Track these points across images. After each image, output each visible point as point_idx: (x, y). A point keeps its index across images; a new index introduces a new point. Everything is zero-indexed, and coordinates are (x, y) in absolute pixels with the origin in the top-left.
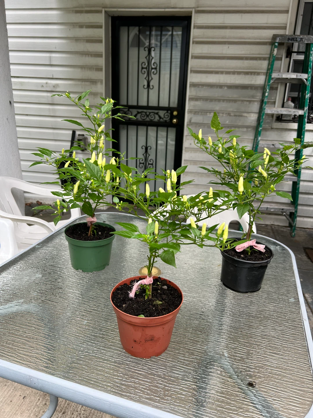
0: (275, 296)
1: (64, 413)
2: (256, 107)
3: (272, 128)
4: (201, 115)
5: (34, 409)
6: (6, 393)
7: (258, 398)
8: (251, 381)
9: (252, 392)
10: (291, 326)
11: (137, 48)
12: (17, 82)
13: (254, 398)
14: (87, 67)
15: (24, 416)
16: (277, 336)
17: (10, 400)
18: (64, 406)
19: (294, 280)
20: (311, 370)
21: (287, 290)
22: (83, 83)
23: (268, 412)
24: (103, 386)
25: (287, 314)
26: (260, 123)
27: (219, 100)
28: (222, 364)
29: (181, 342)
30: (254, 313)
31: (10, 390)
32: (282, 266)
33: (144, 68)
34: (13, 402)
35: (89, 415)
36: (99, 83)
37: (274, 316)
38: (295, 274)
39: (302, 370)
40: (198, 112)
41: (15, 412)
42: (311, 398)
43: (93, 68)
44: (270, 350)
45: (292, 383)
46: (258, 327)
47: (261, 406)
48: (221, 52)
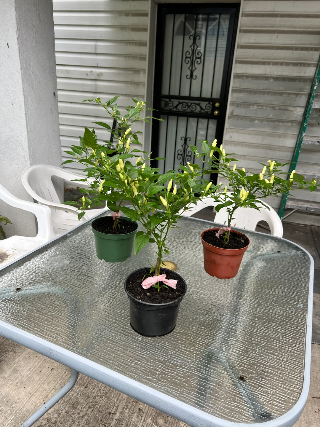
0: (284, 300)
1: (86, 387)
2: (303, 100)
3: (319, 124)
4: (244, 107)
5: (60, 380)
6: (36, 364)
7: (246, 391)
8: (243, 376)
9: (242, 385)
10: (293, 330)
11: (182, 36)
12: (64, 70)
13: (243, 391)
14: (131, 56)
15: (50, 386)
16: (278, 338)
17: (39, 371)
18: (86, 381)
19: (307, 286)
20: (302, 373)
21: (298, 296)
22: (127, 72)
23: (253, 404)
24: (109, 364)
25: (292, 318)
26: (306, 118)
27: (264, 93)
28: (219, 358)
29: (185, 334)
30: (260, 315)
31: (40, 361)
32: (299, 271)
33: (188, 58)
34: (42, 372)
35: (108, 392)
36: (142, 73)
37: (279, 319)
38: (310, 281)
39: (294, 371)
40: (241, 105)
41: (43, 381)
42: (296, 398)
43: (137, 57)
44: (267, 350)
45: (282, 382)
46: (260, 328)
47: (248, 399)
48: (269, 42)
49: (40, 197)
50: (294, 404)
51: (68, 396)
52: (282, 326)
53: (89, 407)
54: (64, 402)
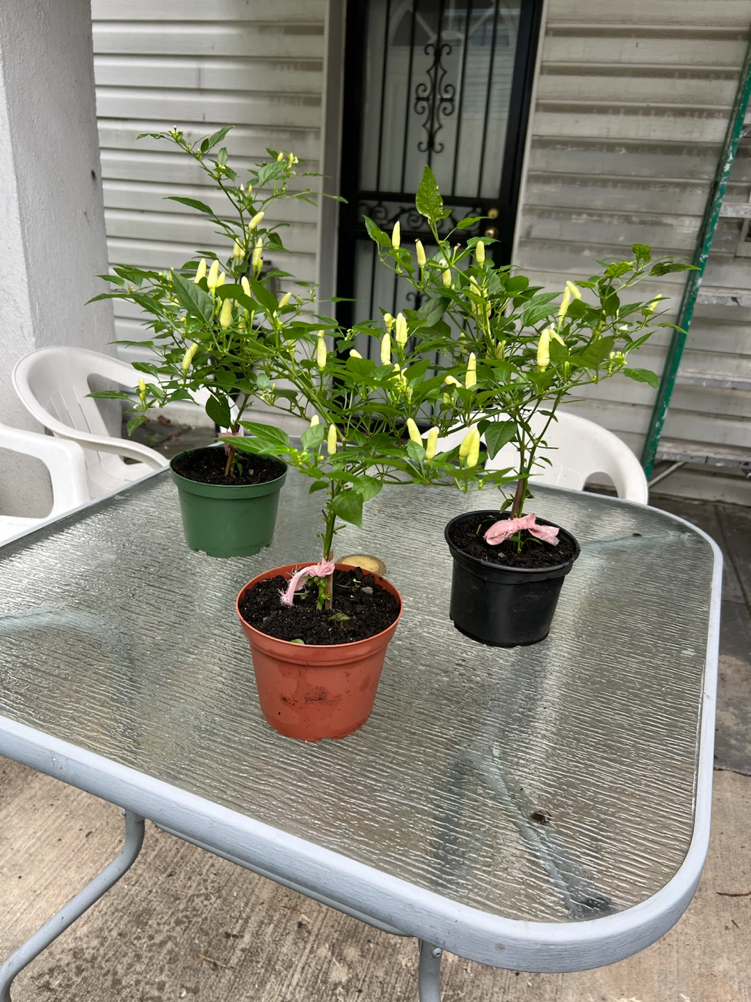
0: (648, 641)
1: (170, 875)
2: (697, 200)
3: (736, 257)
4: (555, 219)
5: (107, 860)
6: (50, 822)
8: (540, 811)
9: (538, 834)
10: (669, 706)
11: (408, 48)
12: (123, 131)
13: (542, 846)
14: (285, 95)
15: (83, 872)
16: (631, 725)
17: (58, 838)
19: (705, 609)
20: (691, 804)
21: (683, 631)
22: (274, 135)
23: (565, 878)
24: (202, 785)
25: (667, 680)
26: (705, 241)
27: (604, 183)
28: (483, 770)
29: (399, 716)
30: (587, 673)
31: (60, 816)
32: (686, 577)
33: (423, 99)
34: (63, 841)
35: (226, 885)
36: (312, 136)
37: (634, 683)
38: (712, 598)
39: (672, 801)
40: (550, 212)
41: (64, 863)
42: (675, 862)
43: (299, 98)
44: (604, 752)
45: (639, 824)
46: (588, 702)
47: (552, 864)
48: (616, 58)
49: (59, 420)
50: (669, 877)
51: (125, 897)
52: (640, 697)
53: (178, 922)
54: (117, 910)
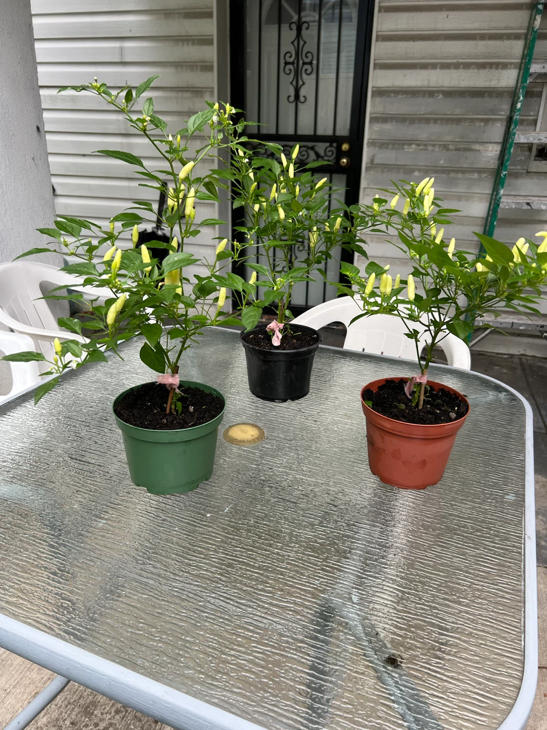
0: (478, 489)
2: (497, 131)
3: (528, 172)
4: (392, 149)
7: (401, 690)
8: (393, 655)
9: (392, 677)
10: (498, 548)
11: (277, 26)
12: (67, 96)
13: (395, 690)
14: (185, 64)
16: (466, 566)
19: (521, 458)
20: (521, 641)
21: (505, 478)
22: (180, 94)
23: (417, 720)
24: (103, 645)
25: (494, 524)
26: (505, 162)
27: (427, 121)
28: (344, 617)
29: (274, 569)
30: (429, 520)
32: (503, 430)
33: (290, 63)
36: (208, 94)
37: (468, 528)
38: (526, 448)
39: (504, 638)
40: (388, 144)
42: (510, 698)
43: (197, 66)
44: (446, 593)
45: (478, 663)
46: (430, 547)
47: (405, 708)
48: (432, 27)
50: (507, 713)
51: (76, 692)
52: (474, 541)
54: (69, 703)
